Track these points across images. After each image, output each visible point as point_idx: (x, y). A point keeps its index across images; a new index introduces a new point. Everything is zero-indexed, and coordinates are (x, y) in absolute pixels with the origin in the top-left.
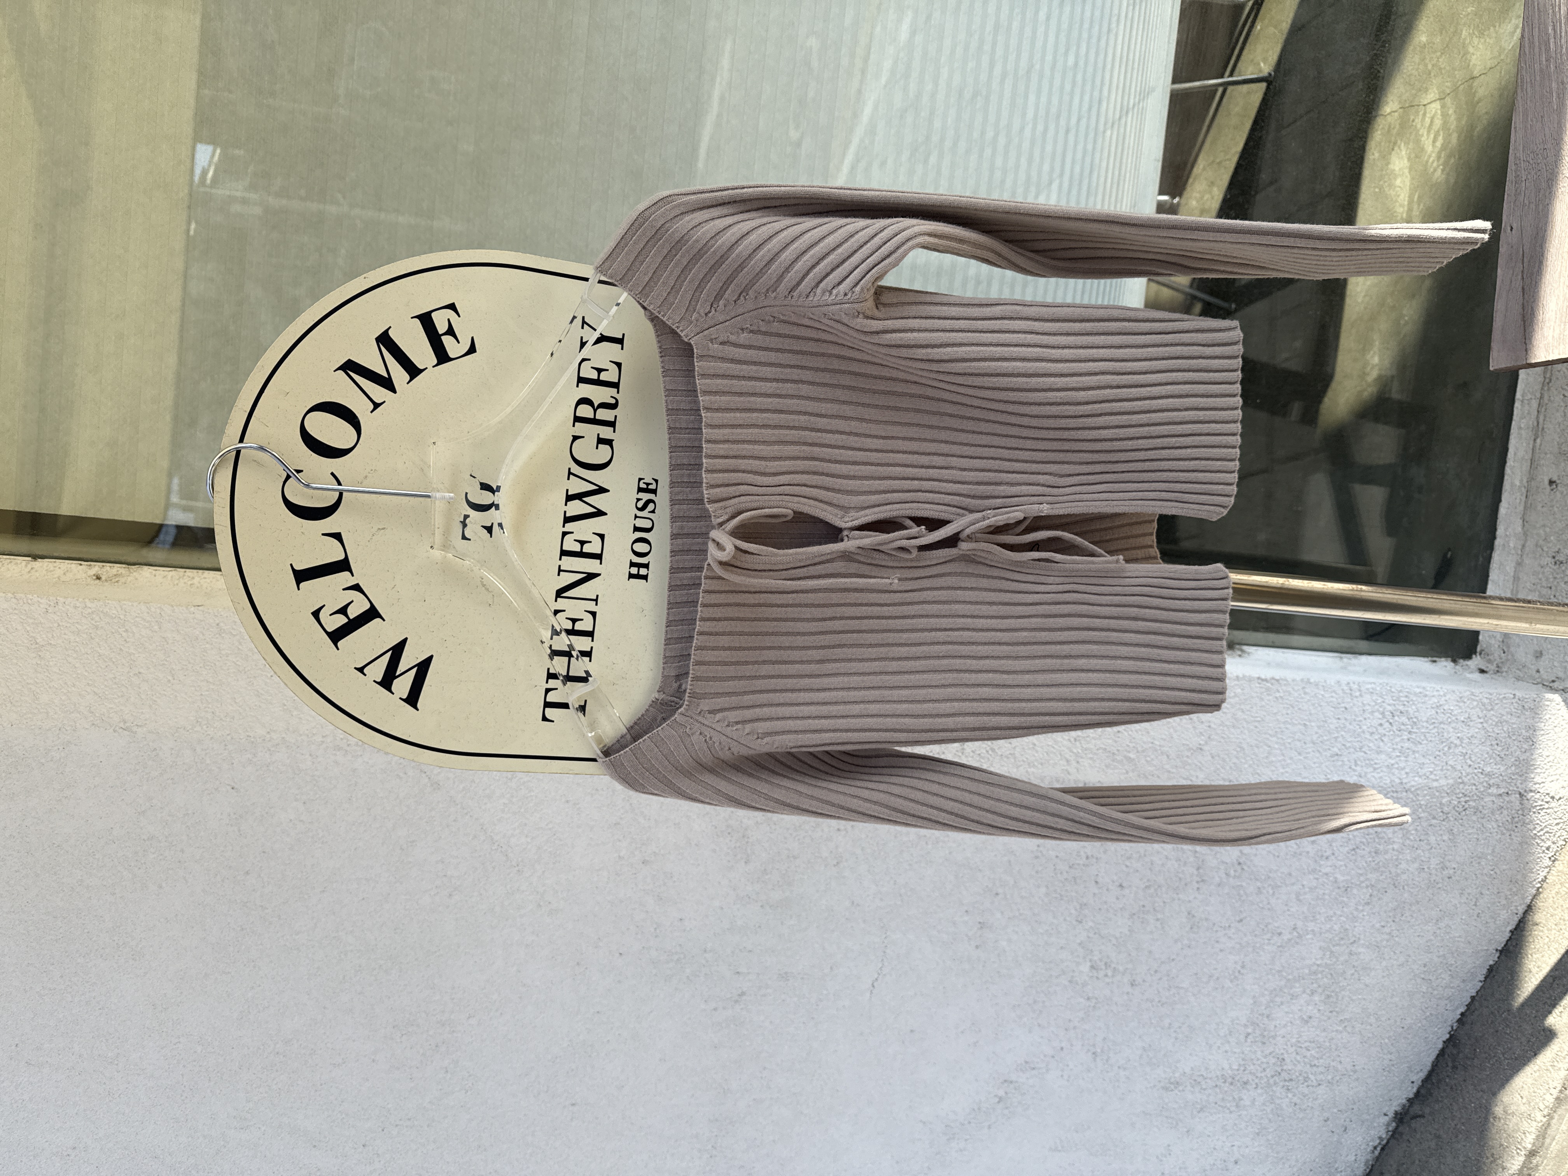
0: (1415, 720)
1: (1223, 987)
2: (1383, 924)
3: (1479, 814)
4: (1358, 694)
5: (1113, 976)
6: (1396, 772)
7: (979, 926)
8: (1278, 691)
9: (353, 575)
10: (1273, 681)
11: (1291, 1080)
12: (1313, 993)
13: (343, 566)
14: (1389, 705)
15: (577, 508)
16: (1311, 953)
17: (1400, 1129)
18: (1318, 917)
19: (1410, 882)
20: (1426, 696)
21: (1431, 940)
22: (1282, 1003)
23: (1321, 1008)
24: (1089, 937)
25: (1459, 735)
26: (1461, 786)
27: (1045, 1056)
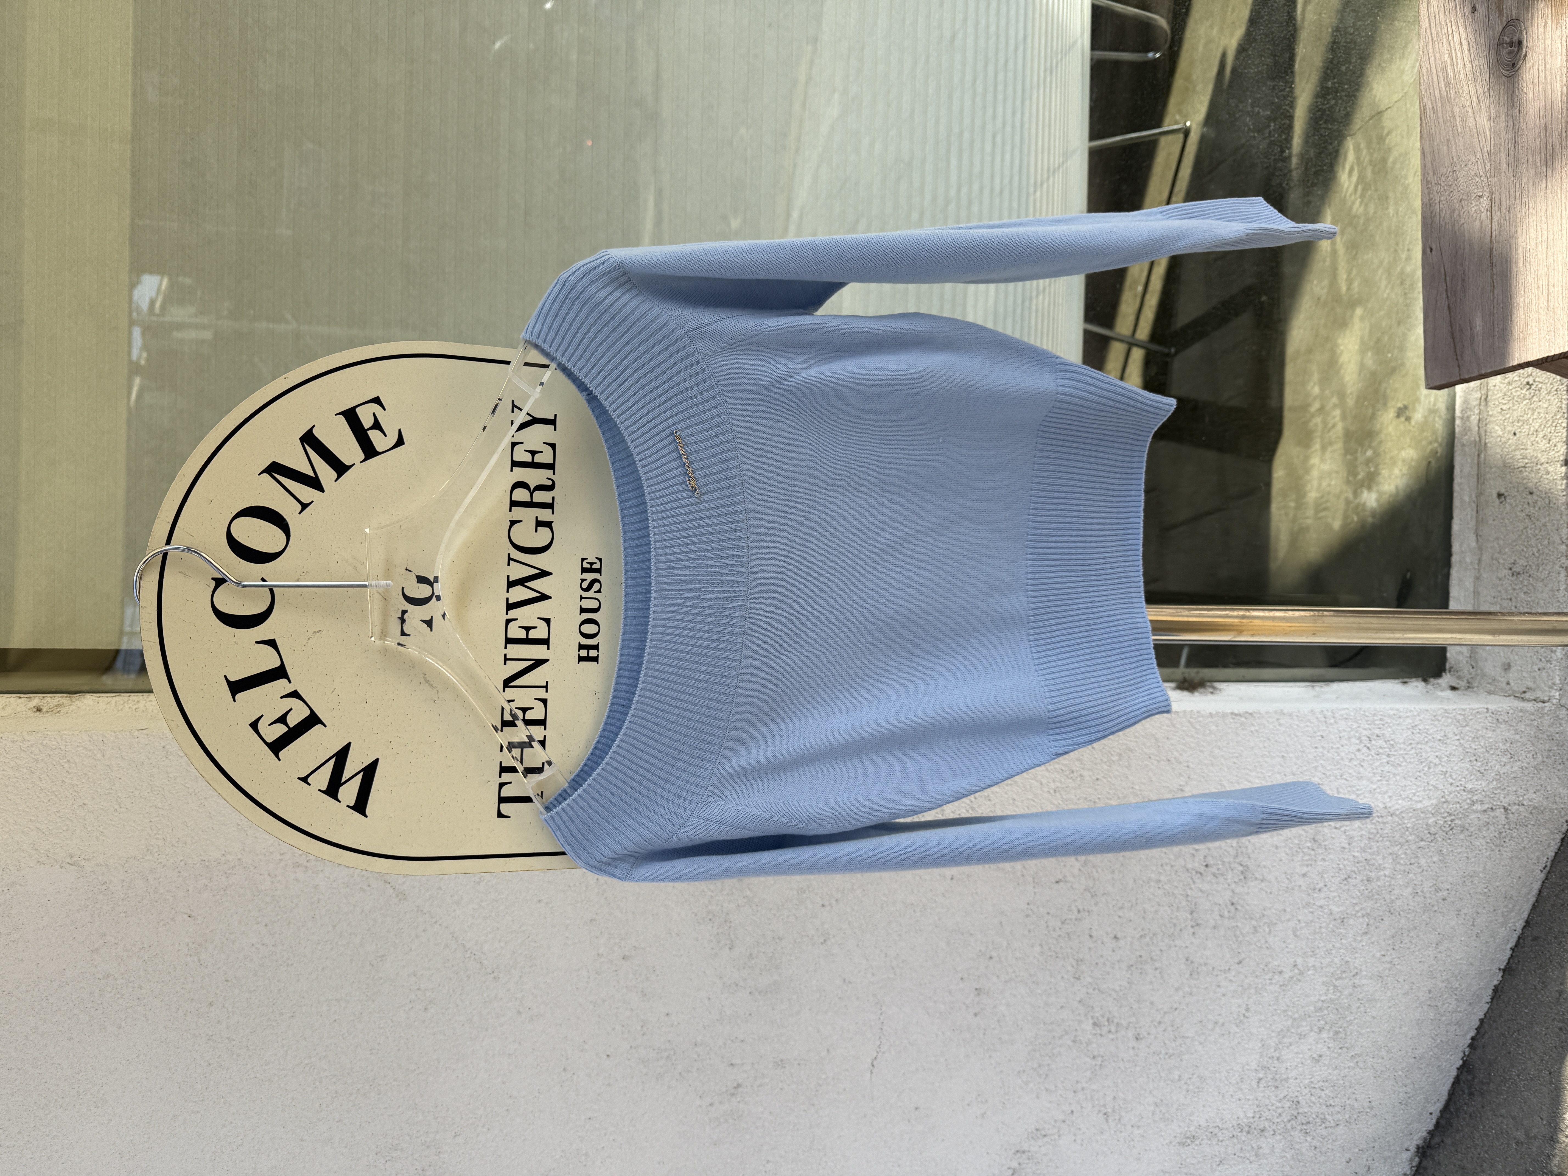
0: (1392, 742)
1: (1229, 1033)
2: (1383, 953)
3: (1466, 833)
4: (1332, 721)
5: (1117, 1032)
6: (1379, 796)
7: (976, 993)
8: (1253, 725)
9: (290, 682)
10: (1247, 715)
11: (1308, 1123)
12: (1321, 1030)
13: (280, 673)
14: (1365, 729)
15: (519, 594)
16: (1315, 989)
17: (1424, 1163)
18: (1317, 951)
19: (1406, 907)
20: (1400, 717)
21: (1433, 965)
22: (1291, 1044)
23: (1330, 1045)
24: (1088, 993)
25: (1437, 754)
26: (1445, 805)
27: (1056, 1121)
